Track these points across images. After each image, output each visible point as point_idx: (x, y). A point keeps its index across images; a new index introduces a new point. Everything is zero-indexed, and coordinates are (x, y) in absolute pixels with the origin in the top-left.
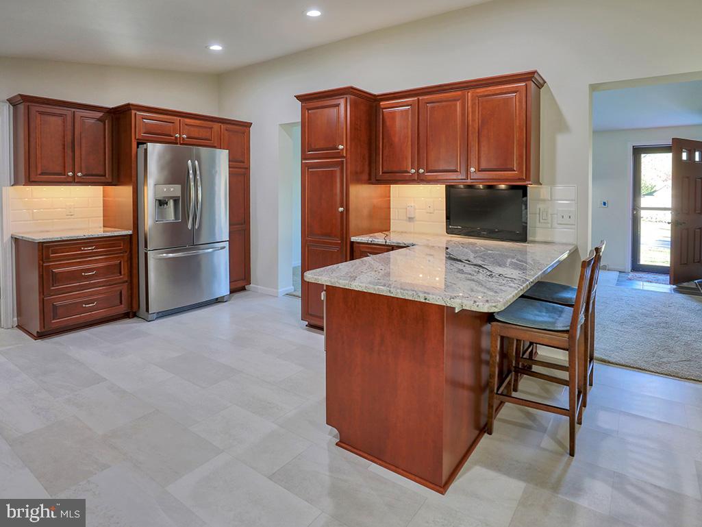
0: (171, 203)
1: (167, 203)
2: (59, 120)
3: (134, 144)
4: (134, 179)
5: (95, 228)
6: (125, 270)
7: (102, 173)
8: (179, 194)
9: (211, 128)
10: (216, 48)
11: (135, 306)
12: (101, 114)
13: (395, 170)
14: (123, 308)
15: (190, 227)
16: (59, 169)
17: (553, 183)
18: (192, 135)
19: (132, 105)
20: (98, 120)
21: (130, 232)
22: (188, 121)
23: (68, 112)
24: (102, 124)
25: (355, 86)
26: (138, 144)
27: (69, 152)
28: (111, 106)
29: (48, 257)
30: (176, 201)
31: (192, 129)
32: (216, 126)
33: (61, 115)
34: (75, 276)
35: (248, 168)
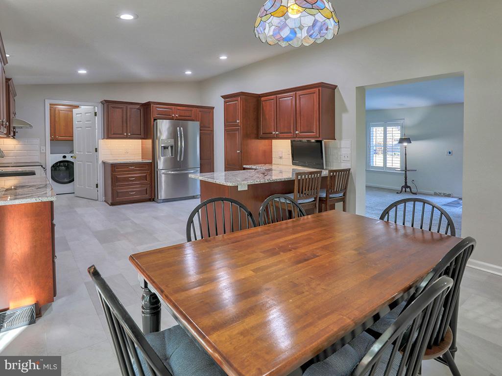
0: (170, 148)
1: (167, 148)
2: (120, 110)
3: (152, 120)
4: (152, 137)
5: (138, 159)
6: (148, 179)
7: (140, 134)
8: (173, 144)
9: (191, 111)
10: (188, 73)
11: (153, 195)
12: (139, 106)
13: (268, 132)
14: (147, 196)
15: (178, 160)
16: (121, 132)
17: (341, 139)
18: (181, 115)
19: (152, 102)
20: (138, 109)
21: (151, 161)
22: (179, 108)
23: (124, 106)
24: (139, 111)
25: (243, 91)
26: (155, 120)
27: (125, 124)
28: (143, 103)
29: (115, 170)
30: (172, 147)
31: (181, 111)
32: (194, 109)
33: (121, 108)
34: (126, 179)
35: (213, 131)
